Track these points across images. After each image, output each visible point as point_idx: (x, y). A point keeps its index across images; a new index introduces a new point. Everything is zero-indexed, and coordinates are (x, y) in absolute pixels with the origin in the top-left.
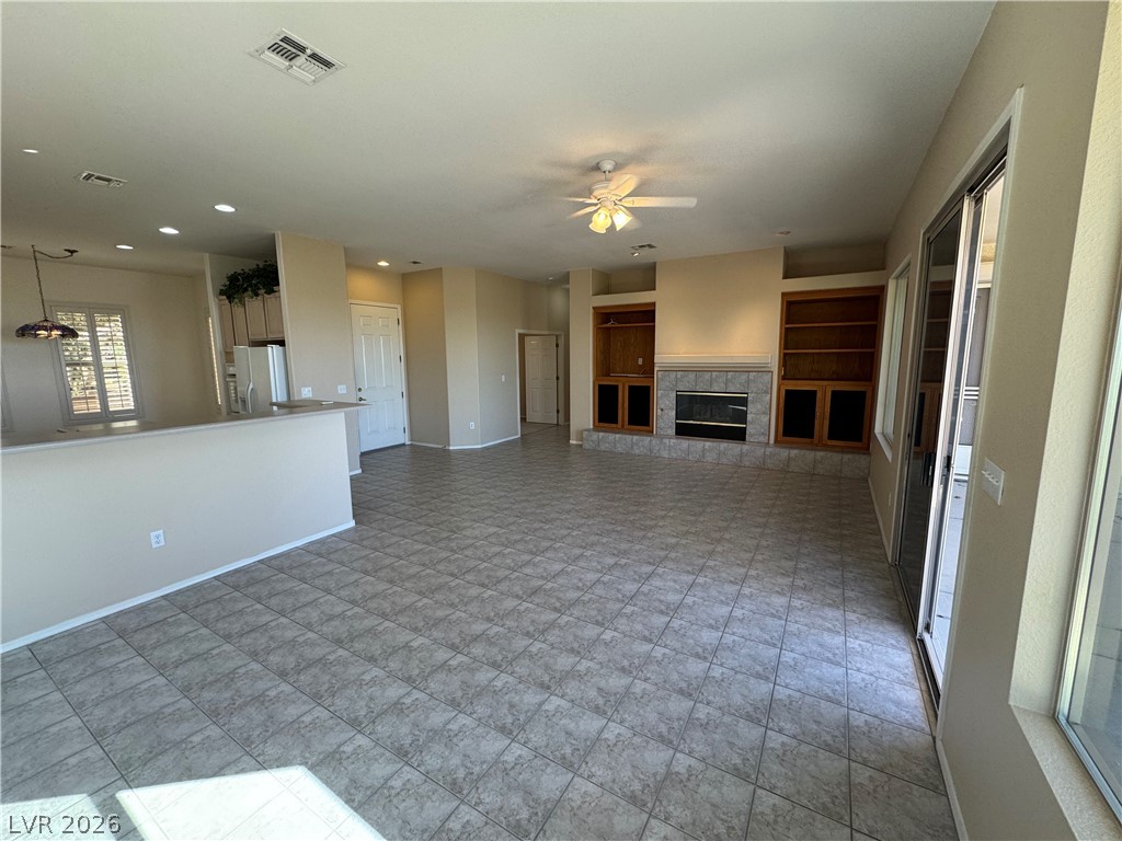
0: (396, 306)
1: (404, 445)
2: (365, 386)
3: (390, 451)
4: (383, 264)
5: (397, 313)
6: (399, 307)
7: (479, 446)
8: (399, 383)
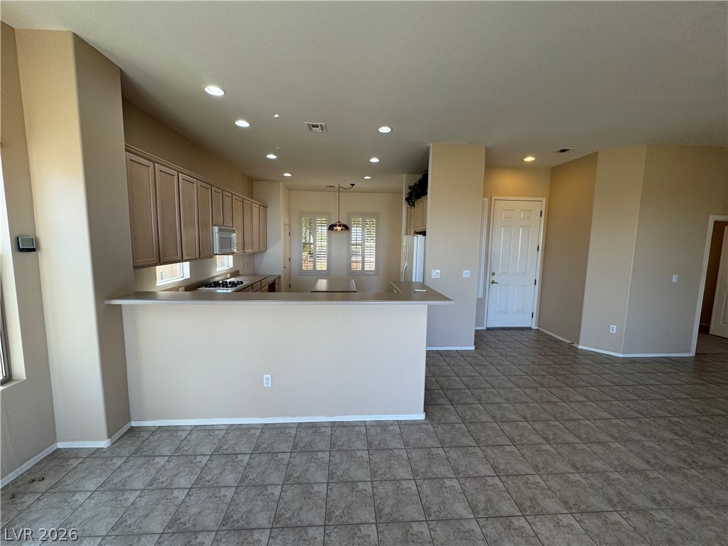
0: (539, 199)
1: (530, 329)
2: (498, 271)
3: (514, 332)
4: (529, 159)
5: (541, 205)
6: (544, 200)
7: (620, 355)
8: (534, 271)
